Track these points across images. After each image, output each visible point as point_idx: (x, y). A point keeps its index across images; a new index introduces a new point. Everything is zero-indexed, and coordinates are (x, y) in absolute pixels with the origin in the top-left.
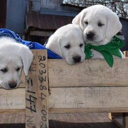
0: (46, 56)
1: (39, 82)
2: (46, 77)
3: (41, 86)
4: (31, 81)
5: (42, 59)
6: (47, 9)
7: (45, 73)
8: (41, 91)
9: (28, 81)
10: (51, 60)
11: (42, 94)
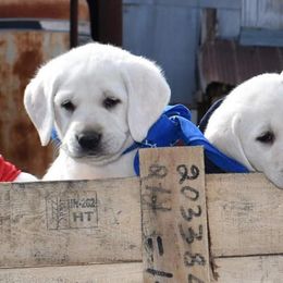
0: (202, 167)
1: (181, 242)
2: (201, 227)
3: (187, 253)
4: (159, 240)
5: (190, 174)
6: (260, 29)
7: (199, 214)
8: (190, 270)
9: (150, 241)
10: (217, 176)
11: (190, 277)
